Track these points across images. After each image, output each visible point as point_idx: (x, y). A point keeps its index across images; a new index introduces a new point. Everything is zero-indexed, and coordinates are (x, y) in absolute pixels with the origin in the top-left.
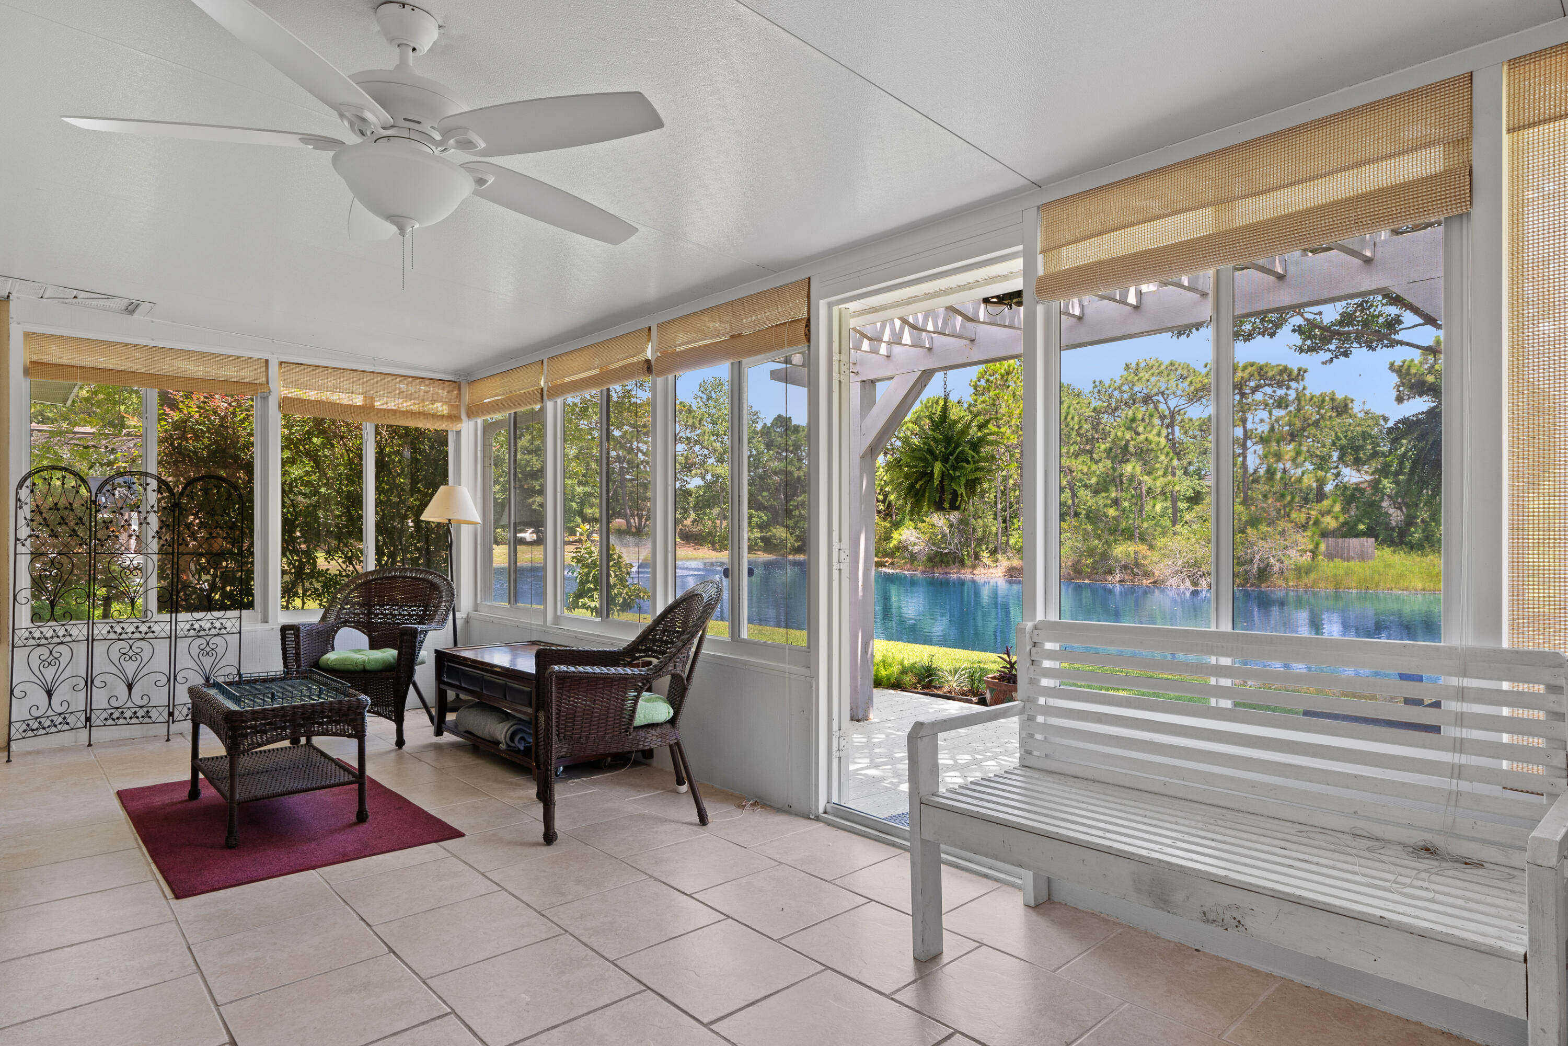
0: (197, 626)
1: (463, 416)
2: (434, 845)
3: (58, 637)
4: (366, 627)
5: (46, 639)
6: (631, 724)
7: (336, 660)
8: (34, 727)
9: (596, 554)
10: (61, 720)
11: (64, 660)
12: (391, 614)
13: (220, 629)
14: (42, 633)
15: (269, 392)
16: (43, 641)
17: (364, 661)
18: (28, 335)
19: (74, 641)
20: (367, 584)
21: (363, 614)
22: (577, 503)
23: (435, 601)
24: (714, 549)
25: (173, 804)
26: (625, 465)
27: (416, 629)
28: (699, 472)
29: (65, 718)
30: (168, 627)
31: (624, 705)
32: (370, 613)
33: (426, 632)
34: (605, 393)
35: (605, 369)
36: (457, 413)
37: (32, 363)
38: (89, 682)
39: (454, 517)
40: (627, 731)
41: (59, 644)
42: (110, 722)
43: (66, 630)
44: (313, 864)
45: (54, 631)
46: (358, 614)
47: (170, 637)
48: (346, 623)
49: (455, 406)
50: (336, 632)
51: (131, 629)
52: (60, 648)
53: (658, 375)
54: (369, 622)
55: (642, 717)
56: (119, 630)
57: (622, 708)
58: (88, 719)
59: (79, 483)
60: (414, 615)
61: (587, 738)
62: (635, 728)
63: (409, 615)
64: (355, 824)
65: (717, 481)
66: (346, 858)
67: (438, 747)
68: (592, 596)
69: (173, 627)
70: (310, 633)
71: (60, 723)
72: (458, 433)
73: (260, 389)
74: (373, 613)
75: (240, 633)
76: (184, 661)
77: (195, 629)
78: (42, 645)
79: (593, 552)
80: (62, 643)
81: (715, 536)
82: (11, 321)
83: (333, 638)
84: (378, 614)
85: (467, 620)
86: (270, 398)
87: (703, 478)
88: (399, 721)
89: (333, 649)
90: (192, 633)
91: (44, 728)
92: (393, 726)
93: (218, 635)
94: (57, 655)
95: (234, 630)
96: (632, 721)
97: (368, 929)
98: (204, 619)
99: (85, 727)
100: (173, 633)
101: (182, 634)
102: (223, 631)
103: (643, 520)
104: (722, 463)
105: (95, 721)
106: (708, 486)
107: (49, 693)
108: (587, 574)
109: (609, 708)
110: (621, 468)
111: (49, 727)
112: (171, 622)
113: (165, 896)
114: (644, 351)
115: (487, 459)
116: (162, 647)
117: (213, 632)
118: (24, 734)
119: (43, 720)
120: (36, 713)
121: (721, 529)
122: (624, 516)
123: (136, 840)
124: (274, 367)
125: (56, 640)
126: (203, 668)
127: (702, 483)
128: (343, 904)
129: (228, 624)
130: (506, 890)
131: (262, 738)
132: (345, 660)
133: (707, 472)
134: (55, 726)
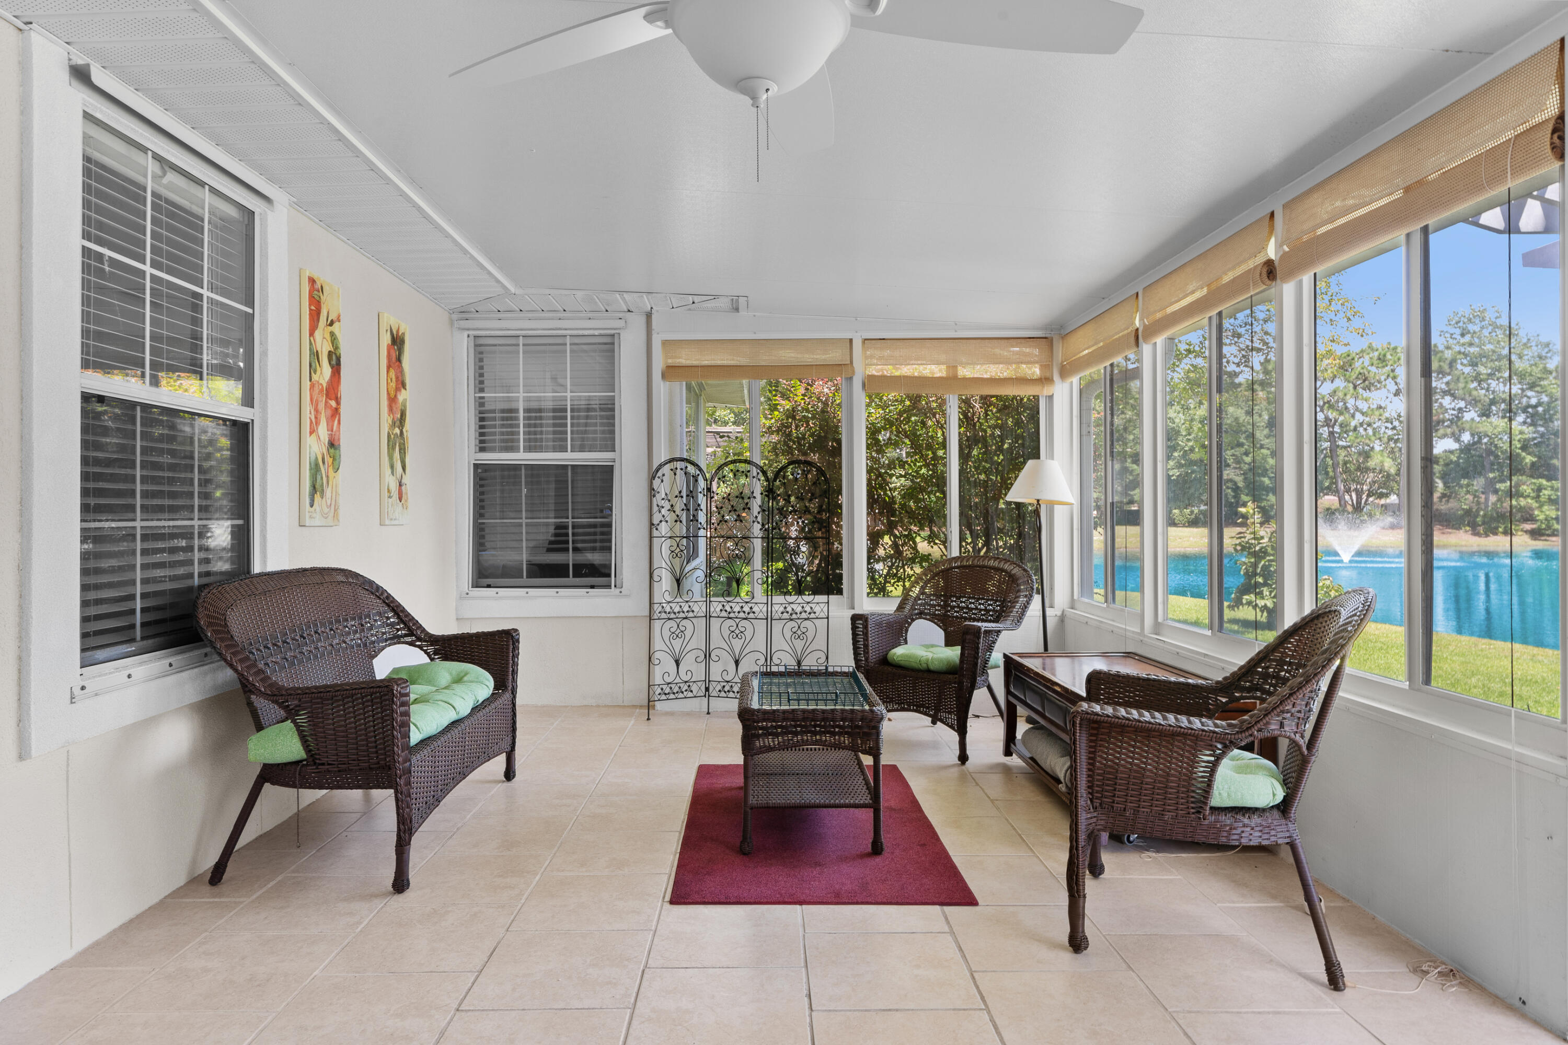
0: (789, 609)
1: (1056, 377)
2: (937, 907)
3: (683, 612)
4: (943, 620)
5: (675, 613)
6: (1206, 804)
7: (902, 655)
8: (666, 692)
9: (1266, 540)
10: (686, 687)
11: (688, 633)
12: (967, 608)
13: (810, 613)
14: (671, 608)
15: (853, 372)
16: (672, 616)
17: (927, 660)
18: (665, 343)
19: (695, 617)
20: (946, 574)
21: (939, 605)
22: (1270, 478)
23: (1012, 596)
24: (1476, 533)
25: (731, 789)
26: (1337, 429)
27: (979, 628)
28: (1449, 431)
29: (689, 686)
30: (765, 609)
31: (1192, 773)
32: (946, 605)
33: (999, 632)
34: (1215, 322)
35: (1213, 287)
36: (1048, 375)
37: (668, 367)
38: (708, 656)
39: (1044, 497)
40: (1199, 812)
41: (684, 618)
42: (723, 694)
43: (690, 607)
44: (803, 897)
45: (681, 607)
46: (934, 606)
47: (767, 619)
48: (921, 615)
49: (1047, 367)
50: (910, 624)
51: (737, 609)
52: (685, 622)
53: (1286, 279)
54: (945, 615)
55: (1225, 795)
56: (729, 609)
57: (1190, 778)
58: (707, 689)
59: (698, 472)
60: (990, 610)
61: (1136, 812)
62: (1211, 808)
63: (985, 610)
64: (869, 855)
65: (1480, 441)
66: (838, 899)
67: (1007, 770)
68: (1261, 593)
69: (769, 609)
70: (879, 624)
71: (686, 691)
72: (1051, 398)
73: (844, 369)
74: (949, 605)
75: (828, 618)
76: (779, 642)
77: (787, 612)
78: (671, 619)
79: (1262, 538)
80: (686, 618)
81: (1477, 515)
82: (653, 332)
83: (907, 631)
84: (955, 607)
85: (1062, 619)
86: (854, 378)
87: (1457, 440)
88: (962, 731)
89: (906, 643)
90: (786, 616)
91: (674, 693)
92: (954, 736)
93: (808, 619)
94: (683, 629)
95: (822, 615)
96: (1207, 798)
97: (807, 1012)
98: (797, 602)
99: (705, 696)
100: (769, 614)
101: (776, 617)
102: (812, 615)
103: (1364, 497)
104: (1488, 416)
105: (715, 688)
106: (1466, 450)
107: (677, 663)
108: (1255, 565)
109: (1168, 774)
110: (1331, 433)
111: (677, 692)
112: (767, 603)
113: (664, 897)
114: (1264, 248)
115: (1084, 426)
116: (761, 626)
117: (804, 615)
118: (659, 697)
119: (673, 686)
120: (669, 680)
121: (1487, 506)
122: (1336, 492)
123: (683, 822)
124: (857, 345)
125: (682, 615)
126: (795, 652)
127: (1455, 446)
128: (803, 964)
129: (817, 609)
130: (989, 1012)
131: (773, 742)
132: (910, 657)
133: (1462, 430)
134: (682, 692)
